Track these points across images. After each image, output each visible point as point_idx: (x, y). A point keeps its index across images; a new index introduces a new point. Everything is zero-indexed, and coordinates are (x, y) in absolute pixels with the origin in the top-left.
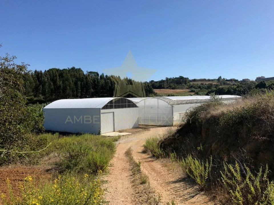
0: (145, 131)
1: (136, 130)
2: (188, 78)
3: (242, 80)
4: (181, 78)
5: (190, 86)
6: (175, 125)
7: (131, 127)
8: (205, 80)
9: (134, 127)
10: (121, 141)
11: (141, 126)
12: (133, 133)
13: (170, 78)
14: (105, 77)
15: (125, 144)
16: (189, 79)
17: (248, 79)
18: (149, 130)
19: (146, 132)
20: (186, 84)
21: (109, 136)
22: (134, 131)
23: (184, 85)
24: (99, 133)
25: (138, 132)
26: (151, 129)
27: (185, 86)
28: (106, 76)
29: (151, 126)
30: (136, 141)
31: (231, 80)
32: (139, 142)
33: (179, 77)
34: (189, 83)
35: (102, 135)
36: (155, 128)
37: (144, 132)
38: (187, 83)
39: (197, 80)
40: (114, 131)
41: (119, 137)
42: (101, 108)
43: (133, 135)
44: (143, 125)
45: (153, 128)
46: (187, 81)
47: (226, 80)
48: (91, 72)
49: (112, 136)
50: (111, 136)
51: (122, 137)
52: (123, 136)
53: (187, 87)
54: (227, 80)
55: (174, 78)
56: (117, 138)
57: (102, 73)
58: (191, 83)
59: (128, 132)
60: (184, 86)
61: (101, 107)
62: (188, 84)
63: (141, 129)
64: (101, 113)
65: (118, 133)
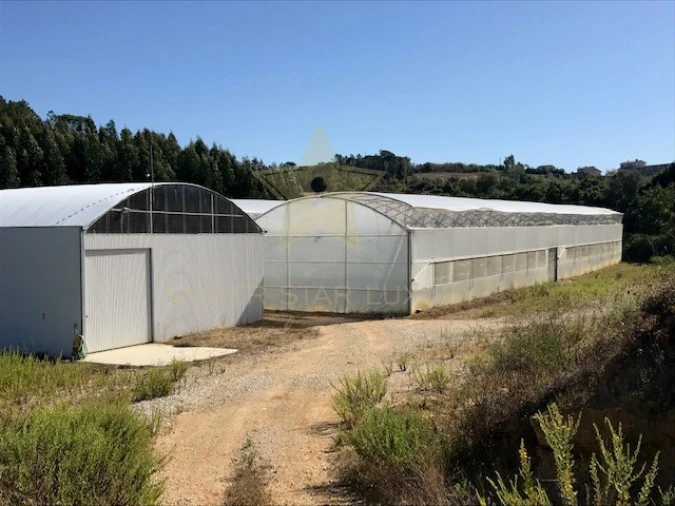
0: (301, 338)
1: (255, 337)
2: (407, 160)
3: (576, 171)
4: (387, 157)
5: (416, 185)
6: (418, 312)
7: (232, 322)
8: (459, 168)
9: (244, 322)
10: (187, 395)
11: (272, 318)
12: (243, 349)
13: (349, 157)
14: (120, 138)
15: (213, 416)
16: (412, 162)
17: (593, 169)
18: (317, 334)
19: (305, 342)
20: (400, 177)
21: (122, 367)
22: (249, 337)
23: (396, 180)
24: (75, 352)
25: (269, 344)
26: (323, 329)
27: (399, 185)
28: (125, 133)
29: (315, 318)
30: (271, 393)
31: (542, 171)
32: (287, 397)
33: (379, 154)
34: (409, 174)
35: (89, 358)
36: (339, 323)
37: (299, 344)
38: (405, 174)
39: (434, 165)
40: (151, 341)
41: (178, 371)
42: (86, 228)
43: (248, 361)
44: (277, 312)
45: (328, 324)
46: (405, 167)
47: (525, 168)
48: (66, 118)
49: (141, 367)
50: (133, 364)
51: (194, 368)
52: (197, 363)
53: (406, 188)
54: (530, 171)
55: (363, 156)
56: (167, 375)
57: (108, 122)
58: (420, 177)
59: (220, 345)
60: (394, 183)
61: (86, 221)
62: (409, 179)
63: (277, 331)
64: (83, 252)
65: (170, 347)
